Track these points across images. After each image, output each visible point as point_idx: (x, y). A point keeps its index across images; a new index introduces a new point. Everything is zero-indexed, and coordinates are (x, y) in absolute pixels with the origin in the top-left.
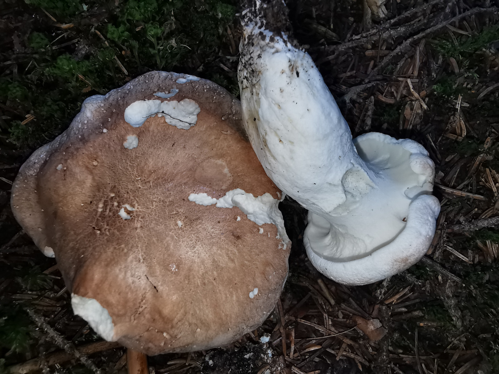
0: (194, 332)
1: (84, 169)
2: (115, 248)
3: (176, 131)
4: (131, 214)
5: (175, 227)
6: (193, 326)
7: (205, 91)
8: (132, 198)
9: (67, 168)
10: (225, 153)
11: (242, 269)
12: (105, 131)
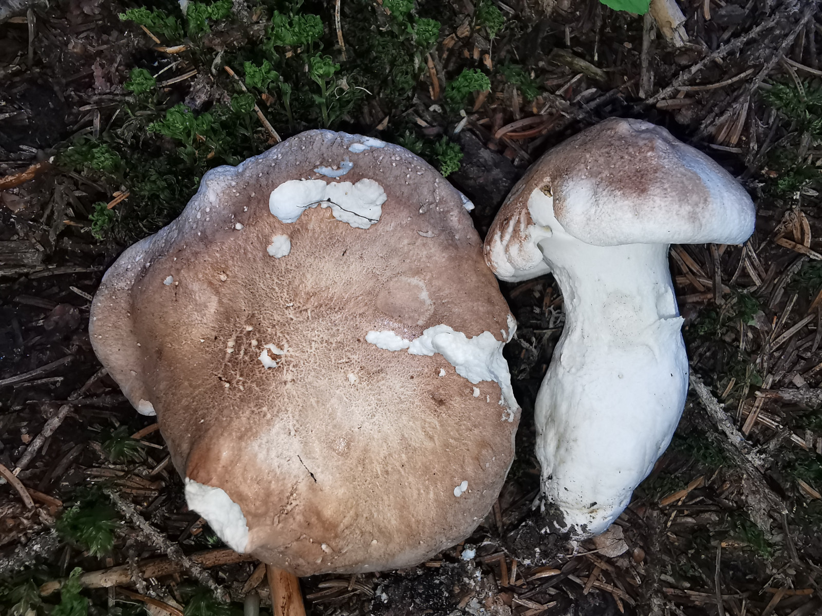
0: (368, 545)
1: (205, 286)
2: (253, 412)
3: (348, 231)
4: (278, 360)
5: (345, 383)
6: (367, 536)
7: (394, 164)
8: (279, 334)
9: (180, 282)
10: (422, 266)
11: (446, 451)
12: (239, 226)
